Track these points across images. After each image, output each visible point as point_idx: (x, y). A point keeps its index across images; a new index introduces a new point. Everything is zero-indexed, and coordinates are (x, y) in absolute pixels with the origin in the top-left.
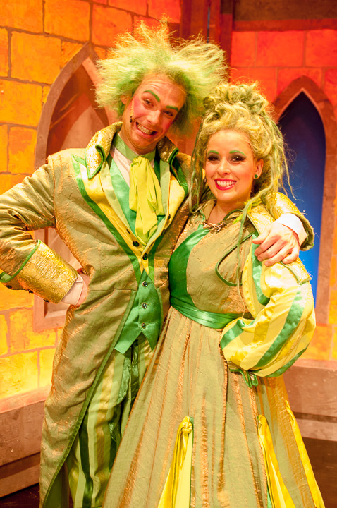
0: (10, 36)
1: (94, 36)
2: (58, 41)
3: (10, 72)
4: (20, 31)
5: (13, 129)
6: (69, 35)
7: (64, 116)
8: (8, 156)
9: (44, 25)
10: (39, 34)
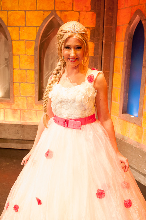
0: (25, 13)
1: (56, 8)
2: (42, 12)
3: (26, 24)
4: (28, 11)
5: (27, 42)
6: (46, 9)
7: (49, 36)
8: (26, 50)
9: (37, 8)
10: (35, 11)
